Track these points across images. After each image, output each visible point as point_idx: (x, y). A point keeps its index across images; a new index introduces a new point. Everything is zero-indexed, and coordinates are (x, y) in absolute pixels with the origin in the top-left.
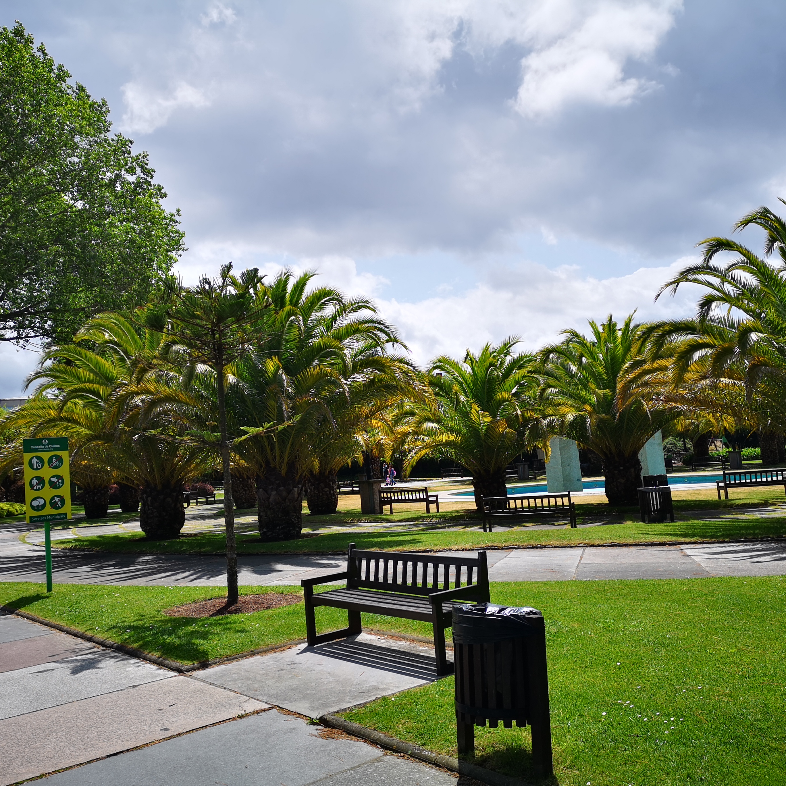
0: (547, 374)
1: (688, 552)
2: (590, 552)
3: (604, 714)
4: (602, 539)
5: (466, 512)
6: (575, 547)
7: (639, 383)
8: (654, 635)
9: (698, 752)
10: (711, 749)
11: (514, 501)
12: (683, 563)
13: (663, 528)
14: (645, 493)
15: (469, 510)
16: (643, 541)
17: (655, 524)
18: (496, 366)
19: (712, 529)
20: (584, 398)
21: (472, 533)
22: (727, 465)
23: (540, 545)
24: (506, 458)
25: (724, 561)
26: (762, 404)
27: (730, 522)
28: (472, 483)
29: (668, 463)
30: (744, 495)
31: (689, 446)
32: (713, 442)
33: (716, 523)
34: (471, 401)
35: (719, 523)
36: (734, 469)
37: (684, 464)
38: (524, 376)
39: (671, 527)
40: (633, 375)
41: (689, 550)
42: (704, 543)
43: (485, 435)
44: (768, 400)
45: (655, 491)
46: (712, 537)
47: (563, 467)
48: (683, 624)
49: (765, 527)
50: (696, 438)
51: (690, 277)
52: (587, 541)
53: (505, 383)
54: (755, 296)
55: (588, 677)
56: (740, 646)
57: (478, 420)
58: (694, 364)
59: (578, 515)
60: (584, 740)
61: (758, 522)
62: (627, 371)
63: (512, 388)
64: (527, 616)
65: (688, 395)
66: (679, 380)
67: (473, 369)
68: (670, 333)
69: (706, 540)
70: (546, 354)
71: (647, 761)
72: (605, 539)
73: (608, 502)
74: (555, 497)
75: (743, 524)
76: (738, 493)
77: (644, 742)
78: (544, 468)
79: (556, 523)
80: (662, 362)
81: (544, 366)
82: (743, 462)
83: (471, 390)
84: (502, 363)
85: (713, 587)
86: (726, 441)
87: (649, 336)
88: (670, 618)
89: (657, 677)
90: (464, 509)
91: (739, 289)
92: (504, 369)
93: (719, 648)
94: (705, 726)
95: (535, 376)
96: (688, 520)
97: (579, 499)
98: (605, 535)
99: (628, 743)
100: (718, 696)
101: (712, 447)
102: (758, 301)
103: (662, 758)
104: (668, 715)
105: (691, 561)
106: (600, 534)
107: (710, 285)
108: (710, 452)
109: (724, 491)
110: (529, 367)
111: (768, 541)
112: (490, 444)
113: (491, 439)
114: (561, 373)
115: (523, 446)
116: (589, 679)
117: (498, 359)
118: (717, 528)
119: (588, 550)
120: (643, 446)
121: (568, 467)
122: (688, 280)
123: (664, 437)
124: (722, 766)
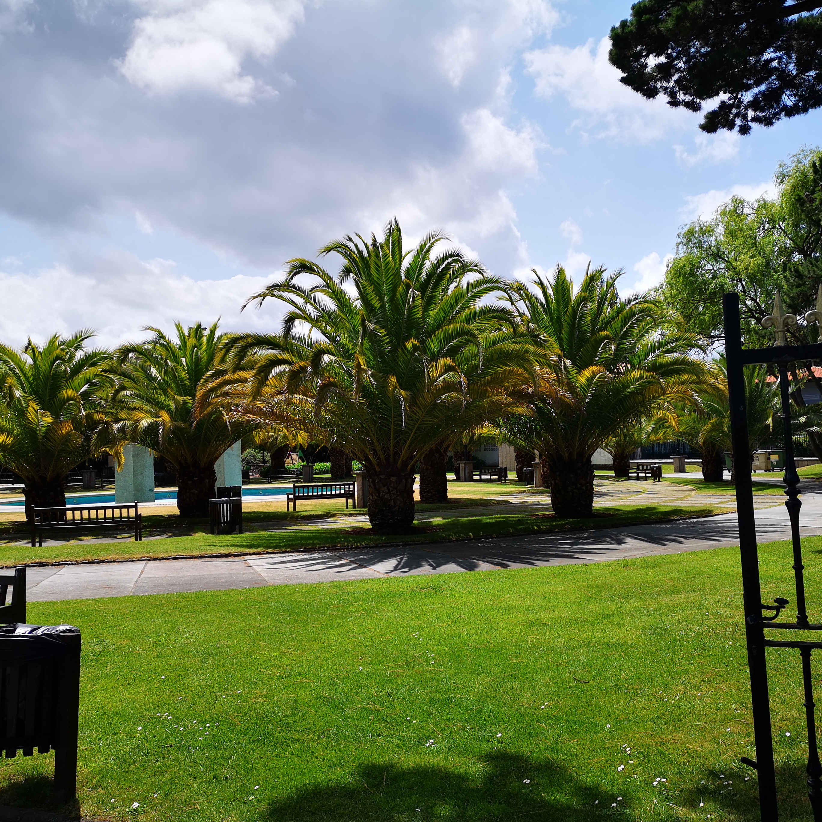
0: (124, 374)
1: (251, 563)
2: (152, 565)
3: (140, 728)
4: (167, 552)
5: (12, 525)
6: (137, 561)
7: (219, 393)
8: (204, 645)
9: (227, 753)
10: (240, 748)
11: (71, 512)
12: (245, 574)
13: (231, 539)
14: (217, 505)
15: (16, 522)
16: (209, 553)
17: (223, 536)
18: (63, 360)
19: (277, 539)
20: (163, 403)
21: (16, 549)
22: (300, 478)
23: (98, 559)
24: (68, 464)
25: (283, 570)
26: (331, 422)
27: (293, 532)
28: (24, 491)
29: (245, 476)
30: (311, 507)
31: (268, 459)
32: (290, 455)
33: (281, 534)
34: (29, 398)
35: (283, 534)
36: (305, 482)
37: (261, 476)
38: (97, 375)
39: (238, 539)
40: (214, 384)
41: (252, 560)
42: (268, 553)
43: (44, 437)
44: (335, 418)
45: (227, 502)
46: (275, 547)
47: (135, 475)
48: (234, 633)
49: (324, 537)
50: (274, 450)
51: (276, 293)
52: (151, 555)
53: (73, 381)
54: (332, 320)
55: (129, 694)
56: (283, 649)
57: (36, 420)
58: (273, 378)
59: (145, 527)
60: (115, 758)
61: (318, 533)
62: (207, 380)
63: (81, 387)
64: (62, 634)
65: (265, 409)
66: (257, 393)
67: (35, 360)
68: (252, 345)
69: (269, 550)
70: (124, 353)
71: (176, 769)
72: (171, 551)
73: (179, 514)
74: (120, 508)
75: (305, 534)
76: (306, 505)
77: (176, 751)
78: (114, 477)
79: (119, 536)
80: (243, 374)
81: (121, 366)
82: (315, 476)
83: (31, 384)
84: (71, 358)
85: (269, 595)
86: (302, 455)
87: (232, 347)
88: (223, 627)
89: (199, 686)
90: (10, 521)
91: (319, 311)
92: (73, 365)
93: (263, 652)
94: (238, 727)
95: (110, 376)
96: (256, 531)
97: (148, 510)
98: (171, 548)
99: (161, 755)
100: (255, 698)
101: (288, 461)
102: (335, 325)
103: (192, 764)
104: (205, 722)
105: (252, 571)
106: (165, 547)
107: (293, 303)
108: (286, 465)
109: (292, 503)
110: (104, 365)
111: (324, 550)
112: (49, 448)
113: (51, 442)
114: (139, 374)
115: (88, 451)
116: (129, 696)
117: (67, 353)
118: (281, 539)
119: (152, 564)
120: (220, 456)
121: (141, 476)
122: (273, 295)
123: (243, 449)
124: (248, 763)
